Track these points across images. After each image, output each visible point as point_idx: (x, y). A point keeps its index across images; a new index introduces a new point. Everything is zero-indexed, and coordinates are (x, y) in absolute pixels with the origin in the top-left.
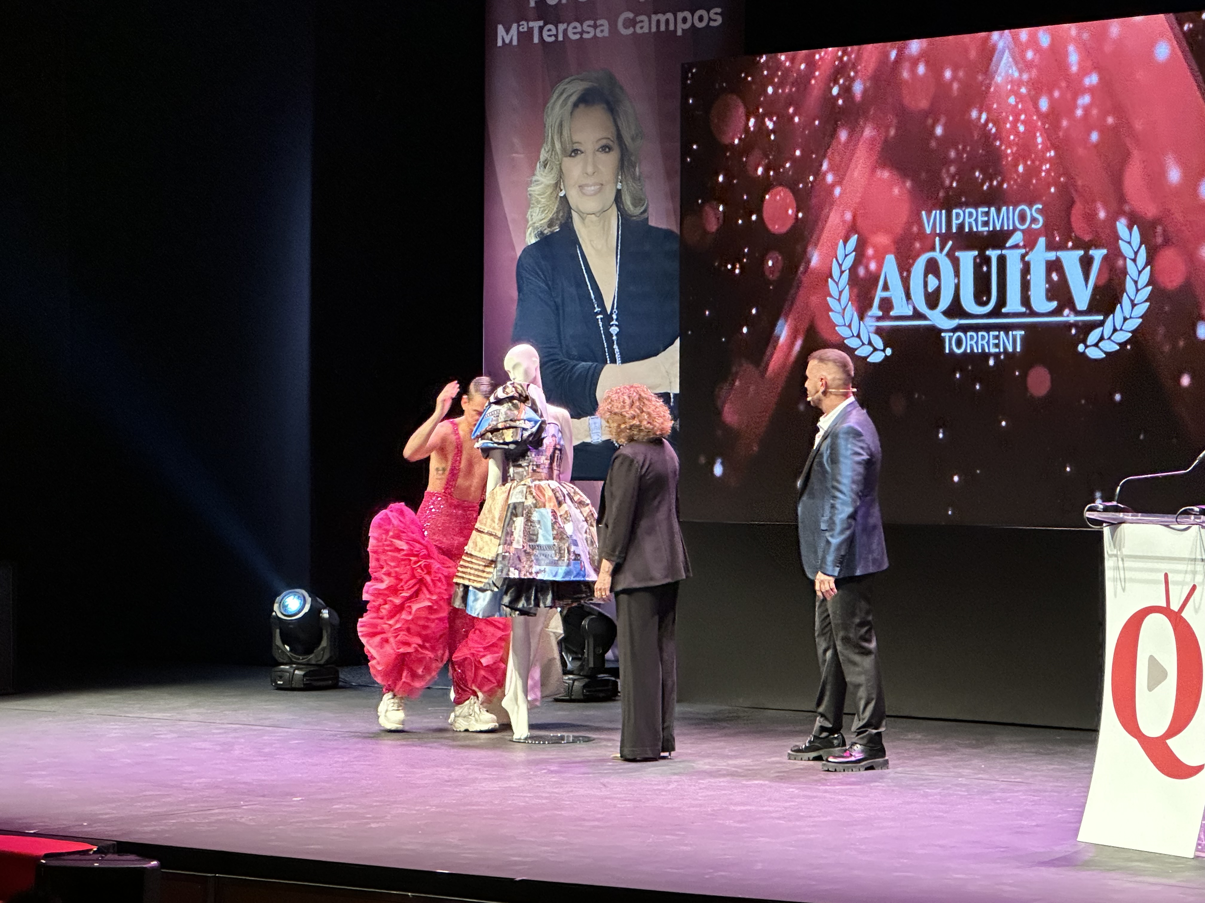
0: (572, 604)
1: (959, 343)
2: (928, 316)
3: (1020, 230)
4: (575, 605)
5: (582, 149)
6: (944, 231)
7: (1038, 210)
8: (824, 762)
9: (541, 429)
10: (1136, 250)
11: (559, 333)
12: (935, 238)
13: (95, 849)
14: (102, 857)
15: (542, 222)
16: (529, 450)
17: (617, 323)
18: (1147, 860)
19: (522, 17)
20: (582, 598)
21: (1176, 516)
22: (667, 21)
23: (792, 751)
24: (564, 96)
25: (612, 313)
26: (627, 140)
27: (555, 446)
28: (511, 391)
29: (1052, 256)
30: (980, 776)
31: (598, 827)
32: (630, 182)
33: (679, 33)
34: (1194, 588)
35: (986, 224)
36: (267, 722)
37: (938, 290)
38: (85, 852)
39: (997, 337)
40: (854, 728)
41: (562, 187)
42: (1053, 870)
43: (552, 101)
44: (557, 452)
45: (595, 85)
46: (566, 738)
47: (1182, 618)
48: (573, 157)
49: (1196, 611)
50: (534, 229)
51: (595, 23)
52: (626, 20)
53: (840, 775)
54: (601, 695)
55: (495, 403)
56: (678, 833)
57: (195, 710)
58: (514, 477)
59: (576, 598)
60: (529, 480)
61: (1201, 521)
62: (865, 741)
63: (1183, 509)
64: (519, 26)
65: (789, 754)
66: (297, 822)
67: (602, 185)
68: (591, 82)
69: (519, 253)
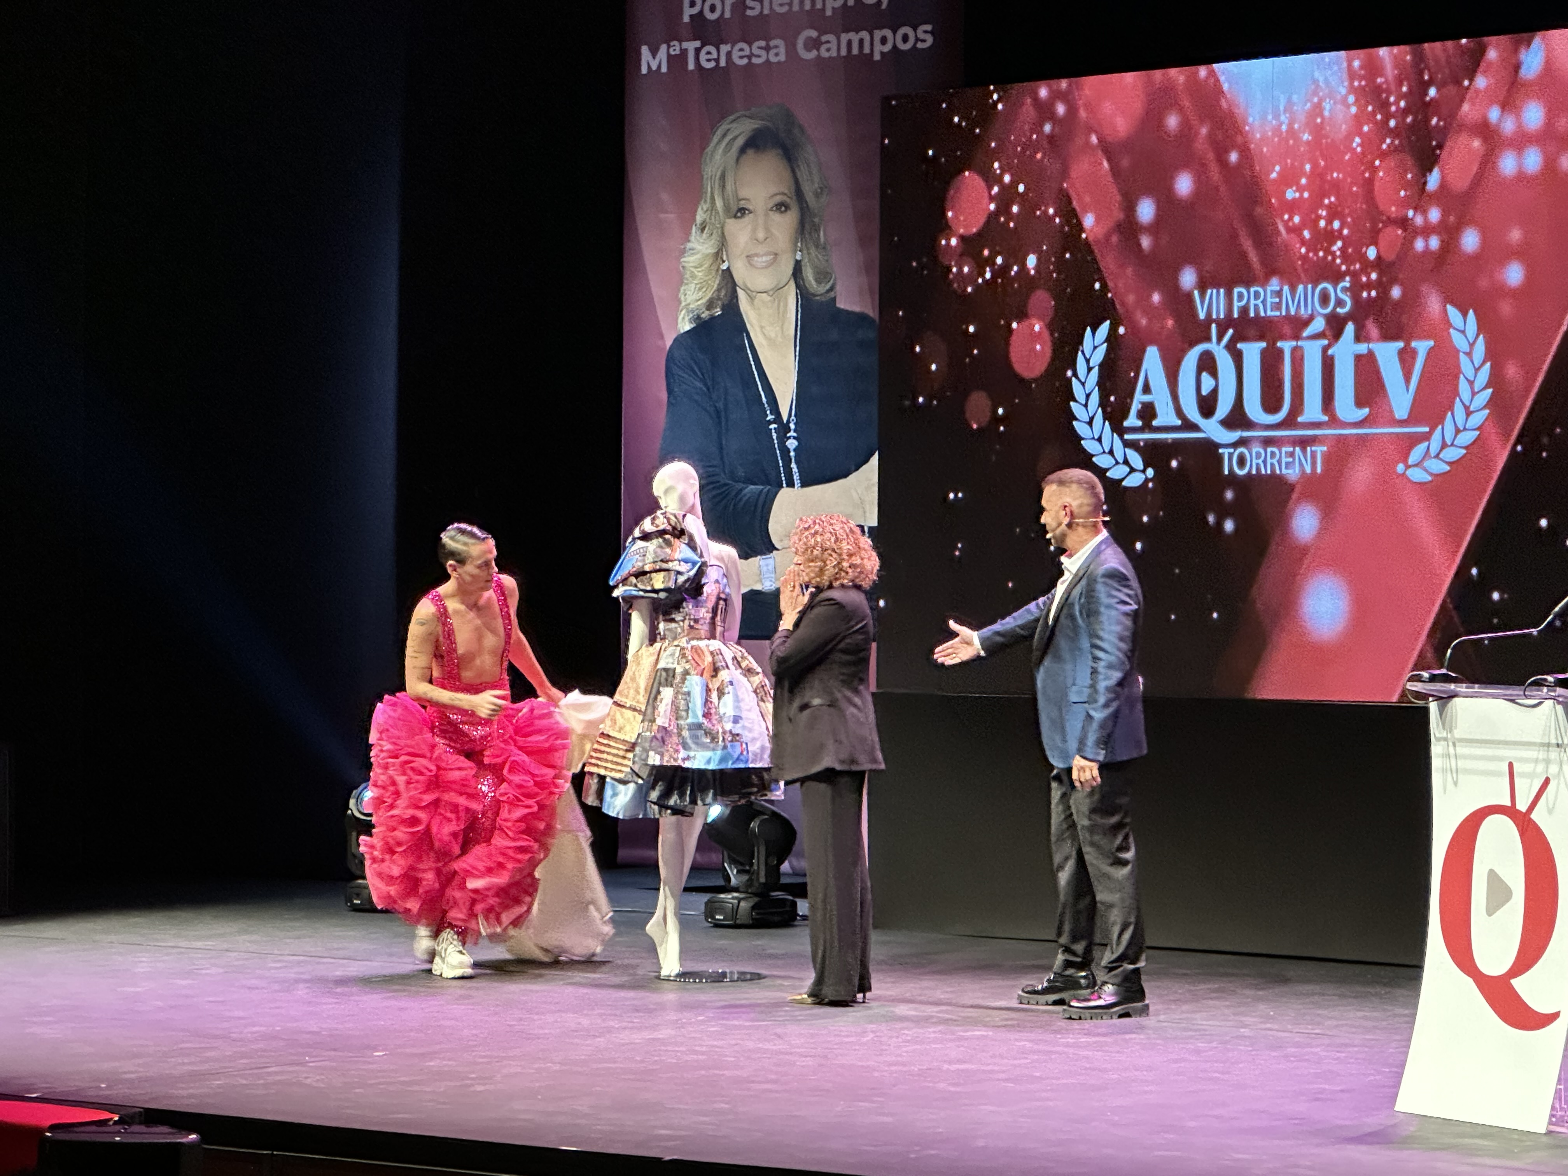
0: (739, 801)
1: (1242, 462)
2: (1202, 427)
3: (1320, 314)
4: (743, 801)
5: (751, 208)
6: (1222, 316)
7: (1345, 290)
8: (1065, 1007)
9: (701, 573)
10: (1471, 341)
11: (721, 448)
12: (1211, 325)
13: (116, 1119)
14: (125, 1129)
15: (699, 303)
16: (684, 600)
17: (795, 435)
18: (1483, 1136)
19: (673, 35)
20: (751, 794)
21: (1523, 688)
22: (861, 42)
23: (1023, 991)
24: (727, 140)
25: (788, 422)
26: (809, 197)
27: (718, 595)
28: (662, 524)
29: (1362, 348)
30: (1269, 1026)
31: (771, 1091)
32: (813, 251)
33: (877, 57)
34: (1547, 781)
35: (1277, 306)
36: (341, 953)
37: (1215, 392)
38: (103, 1123)
39: (1292, 455)
40: (1104, 963)
41: (725, 258)
42: (1363, 1148)
43: (712, 145)
44: (722, 603)
45: (768, 124)
46: (728, 976)
47: (1531, 820)
48: (739, 217)
49: (1550, 811)
50: (688, 312)
51: (768, 45)
52: (809, 39)
53: (1087, 1024)
54: (776, 919)
55: (639, 538)
56: (875, 1099)
57: (246, 937)
58: (665, 635)
59: (744, 794)
60: (684, 640)
61: (1557, 694)
62: (1117, 980)
63: (1533, 679)
64: (669, 47)
65: (1019, 996)
66: (380, 1084)
67: (776, 254)
68: (763, 120)
69: (669, 343)
